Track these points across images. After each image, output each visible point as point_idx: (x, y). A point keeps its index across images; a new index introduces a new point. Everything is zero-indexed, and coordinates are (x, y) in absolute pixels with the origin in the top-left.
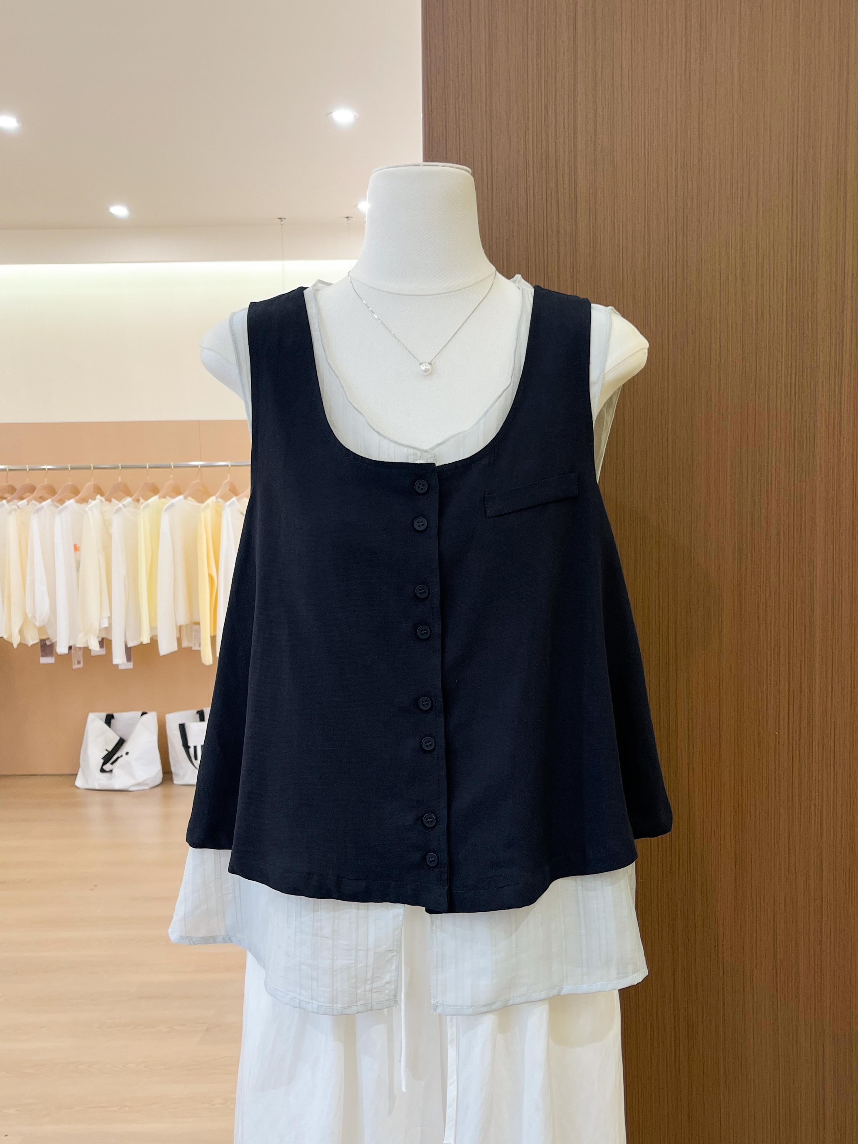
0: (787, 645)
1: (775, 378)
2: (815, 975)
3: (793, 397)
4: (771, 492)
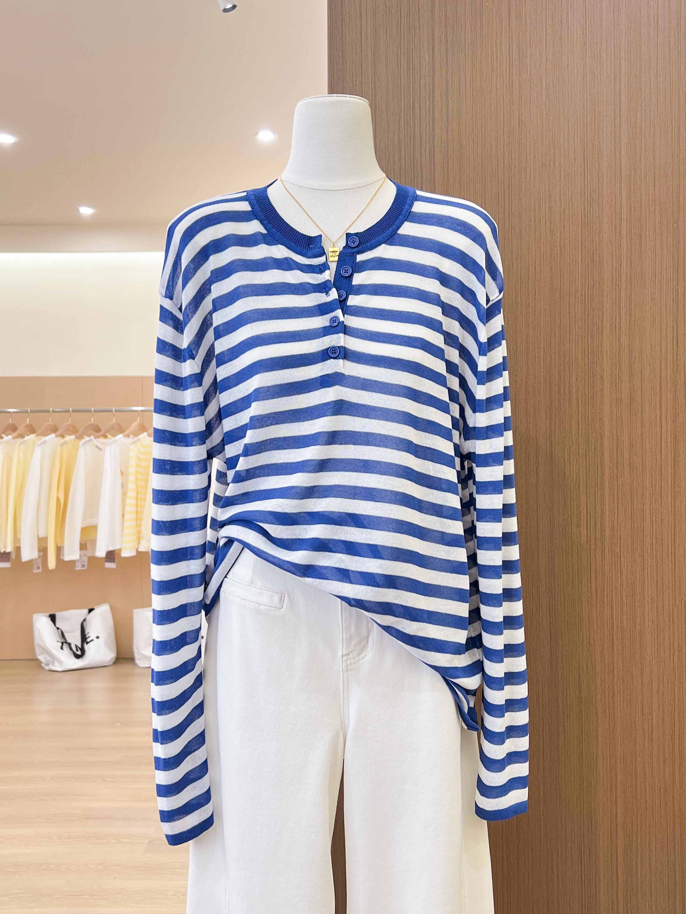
0: (585, 479)
1: (574, 291)
2: (609, 720)
3: (587, 304)
4: (572, 370)
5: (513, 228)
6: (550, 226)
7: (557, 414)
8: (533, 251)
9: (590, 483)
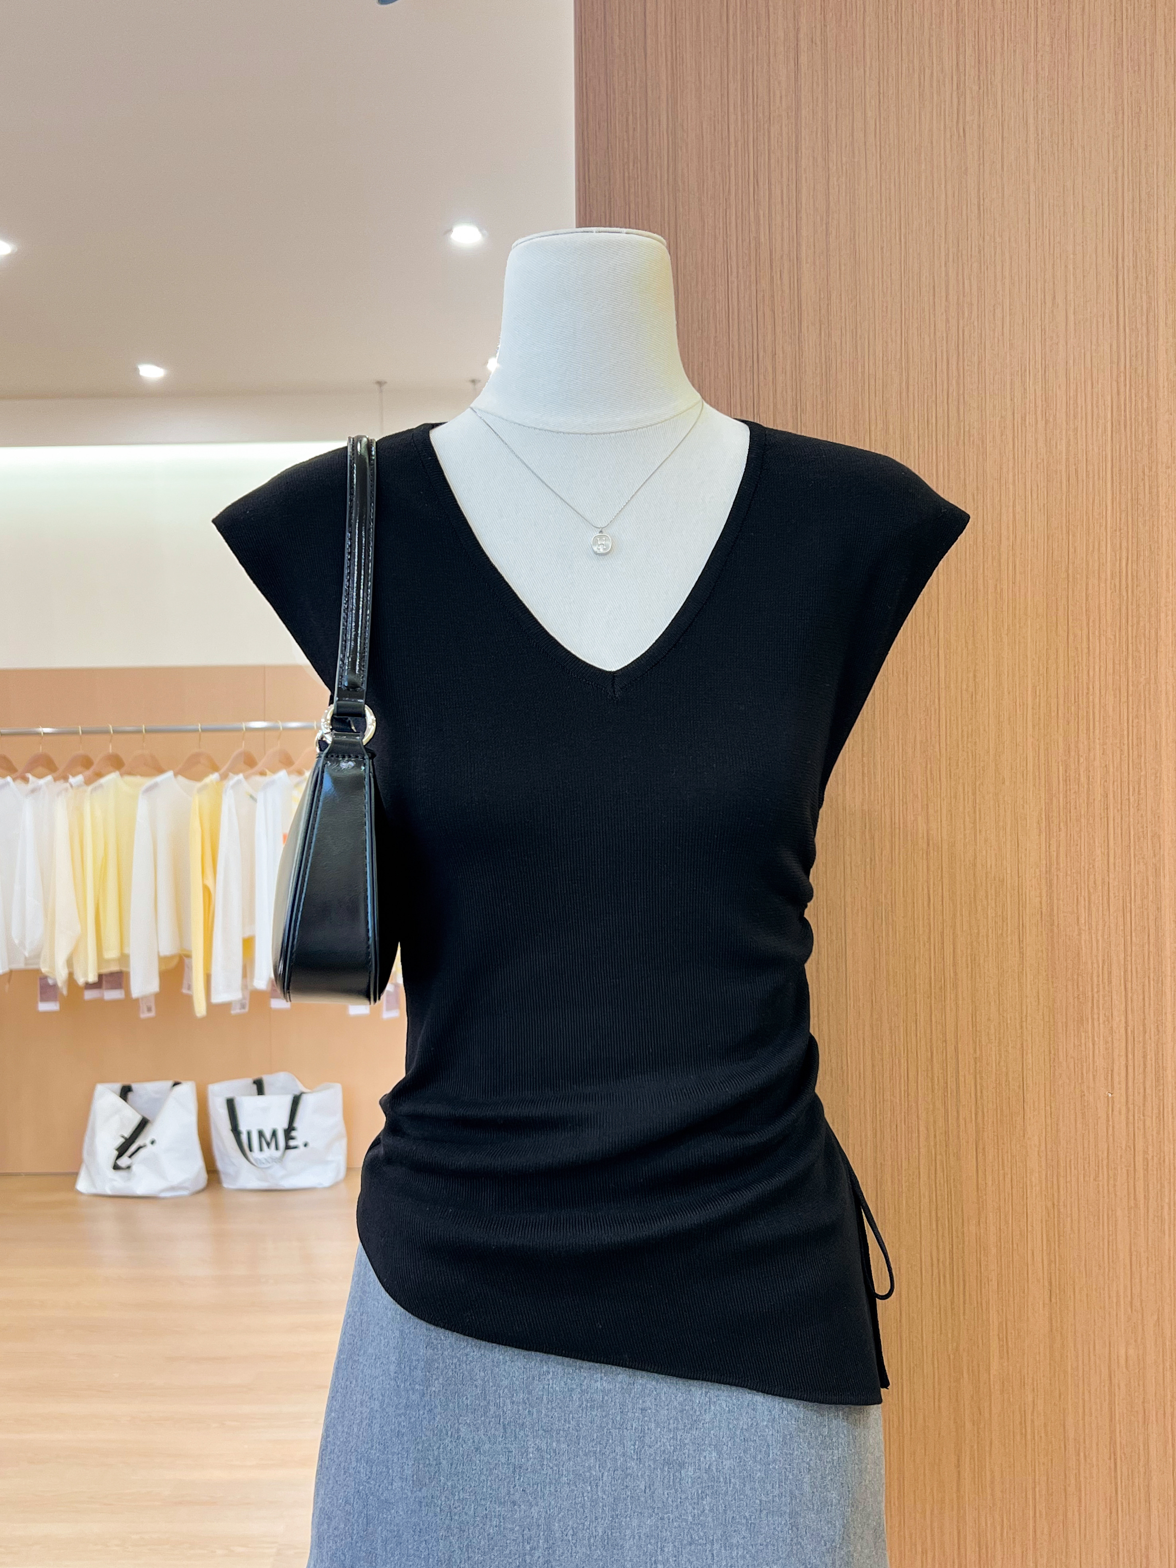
0: (1122, 962)
1: (1096, 565)
3: (1124, 594)
4: (1094, 732)
5: (966, 434)
6: (1046, 430)
7: (1062, 824)
8: (1011, 480)
9: (1134, 970)
